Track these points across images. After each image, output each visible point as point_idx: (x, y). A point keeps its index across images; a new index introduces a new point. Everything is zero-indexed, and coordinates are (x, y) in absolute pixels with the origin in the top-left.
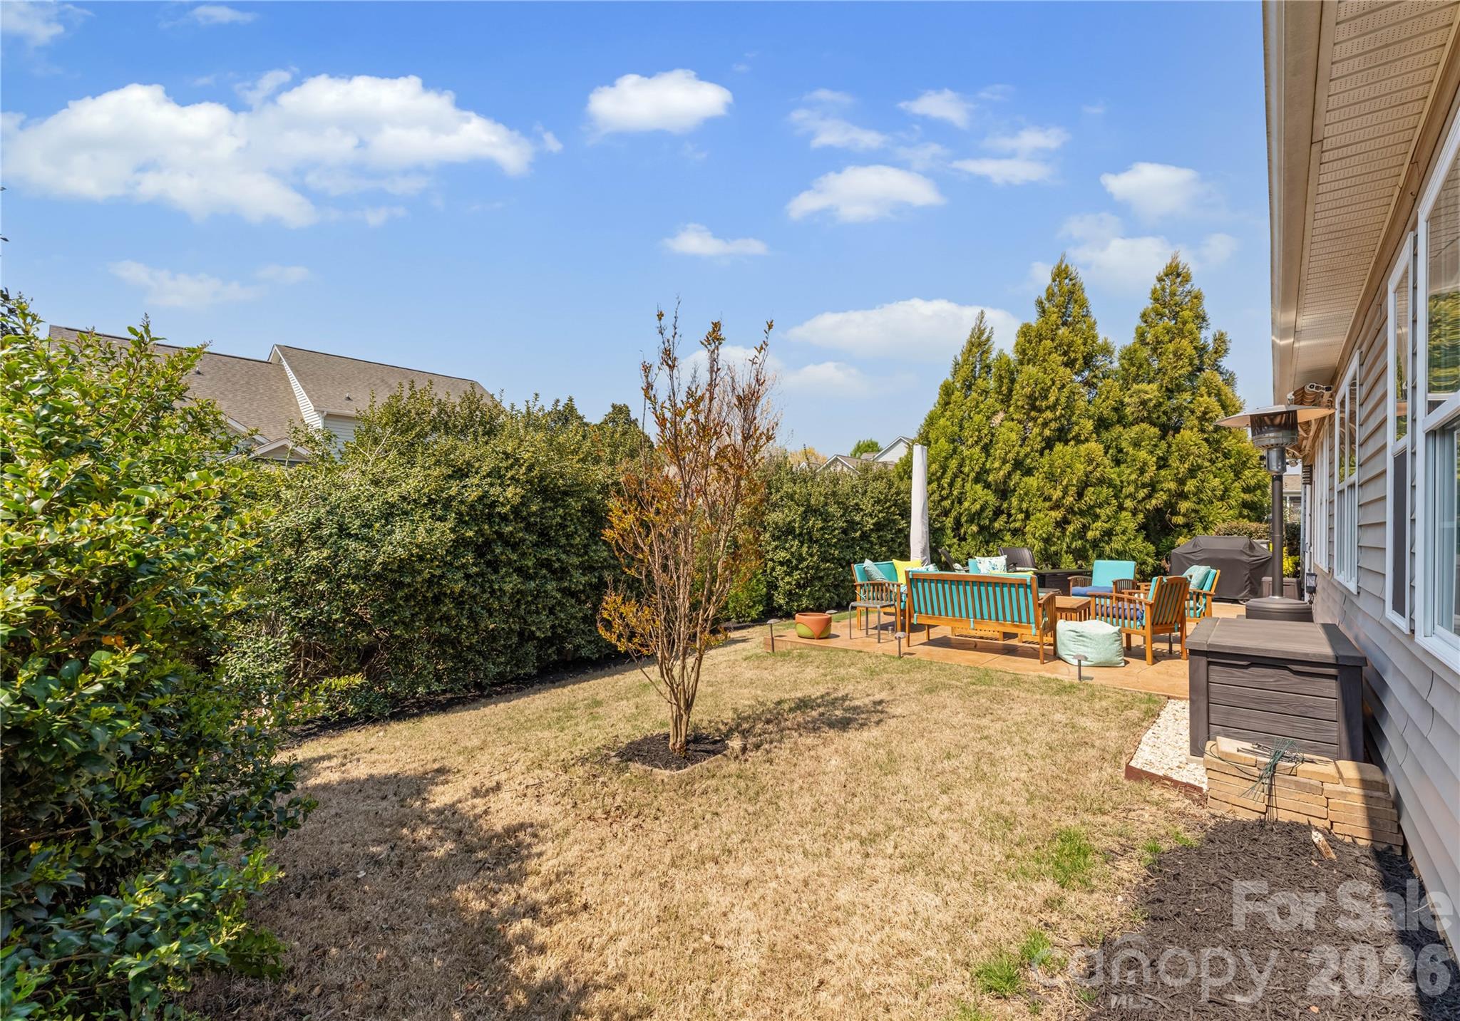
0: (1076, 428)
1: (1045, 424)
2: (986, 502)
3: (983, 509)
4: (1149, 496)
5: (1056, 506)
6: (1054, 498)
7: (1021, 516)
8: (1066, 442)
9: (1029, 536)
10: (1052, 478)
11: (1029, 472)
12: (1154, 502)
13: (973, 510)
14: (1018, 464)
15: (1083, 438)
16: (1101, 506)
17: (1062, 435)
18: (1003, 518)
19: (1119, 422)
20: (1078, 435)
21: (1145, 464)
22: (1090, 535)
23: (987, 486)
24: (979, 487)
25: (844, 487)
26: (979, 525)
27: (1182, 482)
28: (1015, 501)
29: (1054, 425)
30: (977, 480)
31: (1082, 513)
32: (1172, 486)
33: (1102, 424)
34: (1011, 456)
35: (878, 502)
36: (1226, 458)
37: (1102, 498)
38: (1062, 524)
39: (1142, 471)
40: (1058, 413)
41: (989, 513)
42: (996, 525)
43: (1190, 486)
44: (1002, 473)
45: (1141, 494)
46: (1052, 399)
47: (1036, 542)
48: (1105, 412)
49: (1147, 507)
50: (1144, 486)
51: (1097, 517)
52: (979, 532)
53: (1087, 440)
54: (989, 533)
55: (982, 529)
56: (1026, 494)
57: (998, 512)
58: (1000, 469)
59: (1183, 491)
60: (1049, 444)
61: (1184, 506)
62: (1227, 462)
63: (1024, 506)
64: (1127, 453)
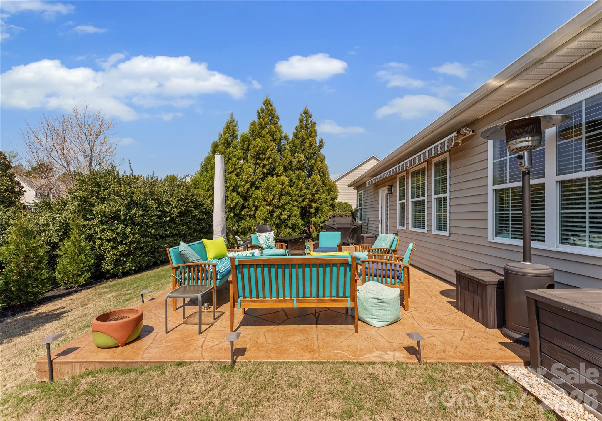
0: (277, 169)
1: (264, 166)
2: (238, 201)
3: (237, 204)
4: (303, 201)
5: (270, 204)
6: (269, 200)
7: (254, 209)
8: (272, 176)
9: (257, 218)
10: (268, 190)
11: (257, 188)
12: (305, 203)
13: (232, 205)
14: (252, 184)
15: (279, 174)
16: (286, 204)
17: (271, 173)
18: (246, 209)
19: (291, 169)
20: (278, 173)
21: (302, 187)
22: (283, 217)
23: (238, 193)
24: (234, 194)
25: (158, 190)
26: (234, 213)
27: (313, 195)
28: (251, 201)
29: (267, 167)
30: (233, 190)
31: (279, 207)
32: (310, 197)
33: (286, 170)
34: (250, 179)
35: (181, 200)
36: (325, 187)
37: (287, 201)
38: (271, 212)
39: (301, 190)
40: (270, 161)
41: (239, 207)
42: (243, 213)
43: (316, 197)
44: (246, 187)
45: (300, 200)
46: (268, 155)
47: (260, 220)
48: (286, 164)
49: (302, 205)
50: (302, 196)
51: (285, 209)
52: (234, 217)
53: (281, 175)
54: (239, 217)
55: (236, 215)
56: (257, 198)
57: (243, 207)
58: (245, 185)
59: (314, 199)
60: (265, 175)
61: (314, 205)
62: (326, 188)
63: (256, 203)
64: (294, 183)
